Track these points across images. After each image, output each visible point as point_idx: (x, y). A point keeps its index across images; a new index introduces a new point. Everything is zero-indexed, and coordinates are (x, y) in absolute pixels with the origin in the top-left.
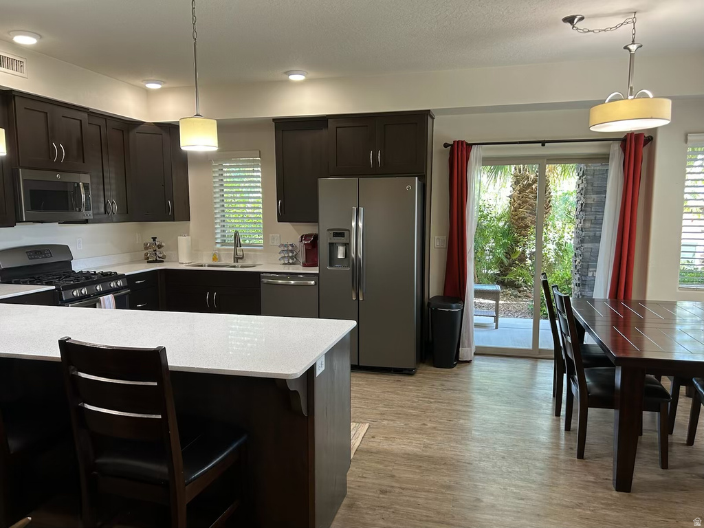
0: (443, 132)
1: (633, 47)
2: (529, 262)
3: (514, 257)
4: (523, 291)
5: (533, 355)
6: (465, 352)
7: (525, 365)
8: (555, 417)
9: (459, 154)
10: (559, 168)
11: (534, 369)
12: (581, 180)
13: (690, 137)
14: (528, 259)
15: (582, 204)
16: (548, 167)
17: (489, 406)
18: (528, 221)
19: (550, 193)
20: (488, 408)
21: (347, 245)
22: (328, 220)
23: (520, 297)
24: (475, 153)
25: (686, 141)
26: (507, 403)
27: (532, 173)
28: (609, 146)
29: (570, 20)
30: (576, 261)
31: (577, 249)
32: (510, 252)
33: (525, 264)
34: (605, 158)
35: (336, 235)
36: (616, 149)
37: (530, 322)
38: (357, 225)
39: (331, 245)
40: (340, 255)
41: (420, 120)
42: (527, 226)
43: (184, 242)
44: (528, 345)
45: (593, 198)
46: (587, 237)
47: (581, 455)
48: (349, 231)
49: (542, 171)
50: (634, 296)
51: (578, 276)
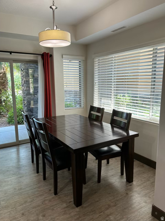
1: (54, 7)
4: (2, 114)
5: (17, 144)
8: (37, 174)
12: (23, 72)
13: (64, 56)
14: (3, 103)
15: (25, 81)
17: (5, 180)
19: (7, 78)
20: (5, 182)
23: (1, 117)
25: (62, 57)
26: (13, 175)
28: (37, 57)
30: (24, 102)
31: (24, 98)
33: (2, 105)
44: (14, 140)
45: (28, 78)
46: (28, 93)
47: (56, 193)
51: (26, 108)
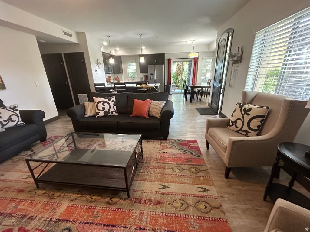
0: (167, 57)
2: (180, 81)
3: (177, 81)
5: (181, 93)
6: (171, 93)
7: (180, 94)
9: (169, 61)
10: (186, 63)
11: (181, 95)
12: (188, 65)
13: (203, 58)
16: (183, 63)
18: (180, 74)
19: (184, 68)
21: (153, 76)
22: (150, 72)
24: (172, 60)
27: (180, 64)
29: (186, 41)
32: (176, 80)
34: (191, 61)
35: (151, 74)
36: (193, 60)
37: (180, 91)
38: (155, 73)
39: (150, 76)
40: (152, 78)
41: (163, 55)
42: (180, 75)
43: (123, 77)
45: (190, 68)
46: (189, 75)
48: (153, 74)
49: (182, 63)
50: (195, 82)
